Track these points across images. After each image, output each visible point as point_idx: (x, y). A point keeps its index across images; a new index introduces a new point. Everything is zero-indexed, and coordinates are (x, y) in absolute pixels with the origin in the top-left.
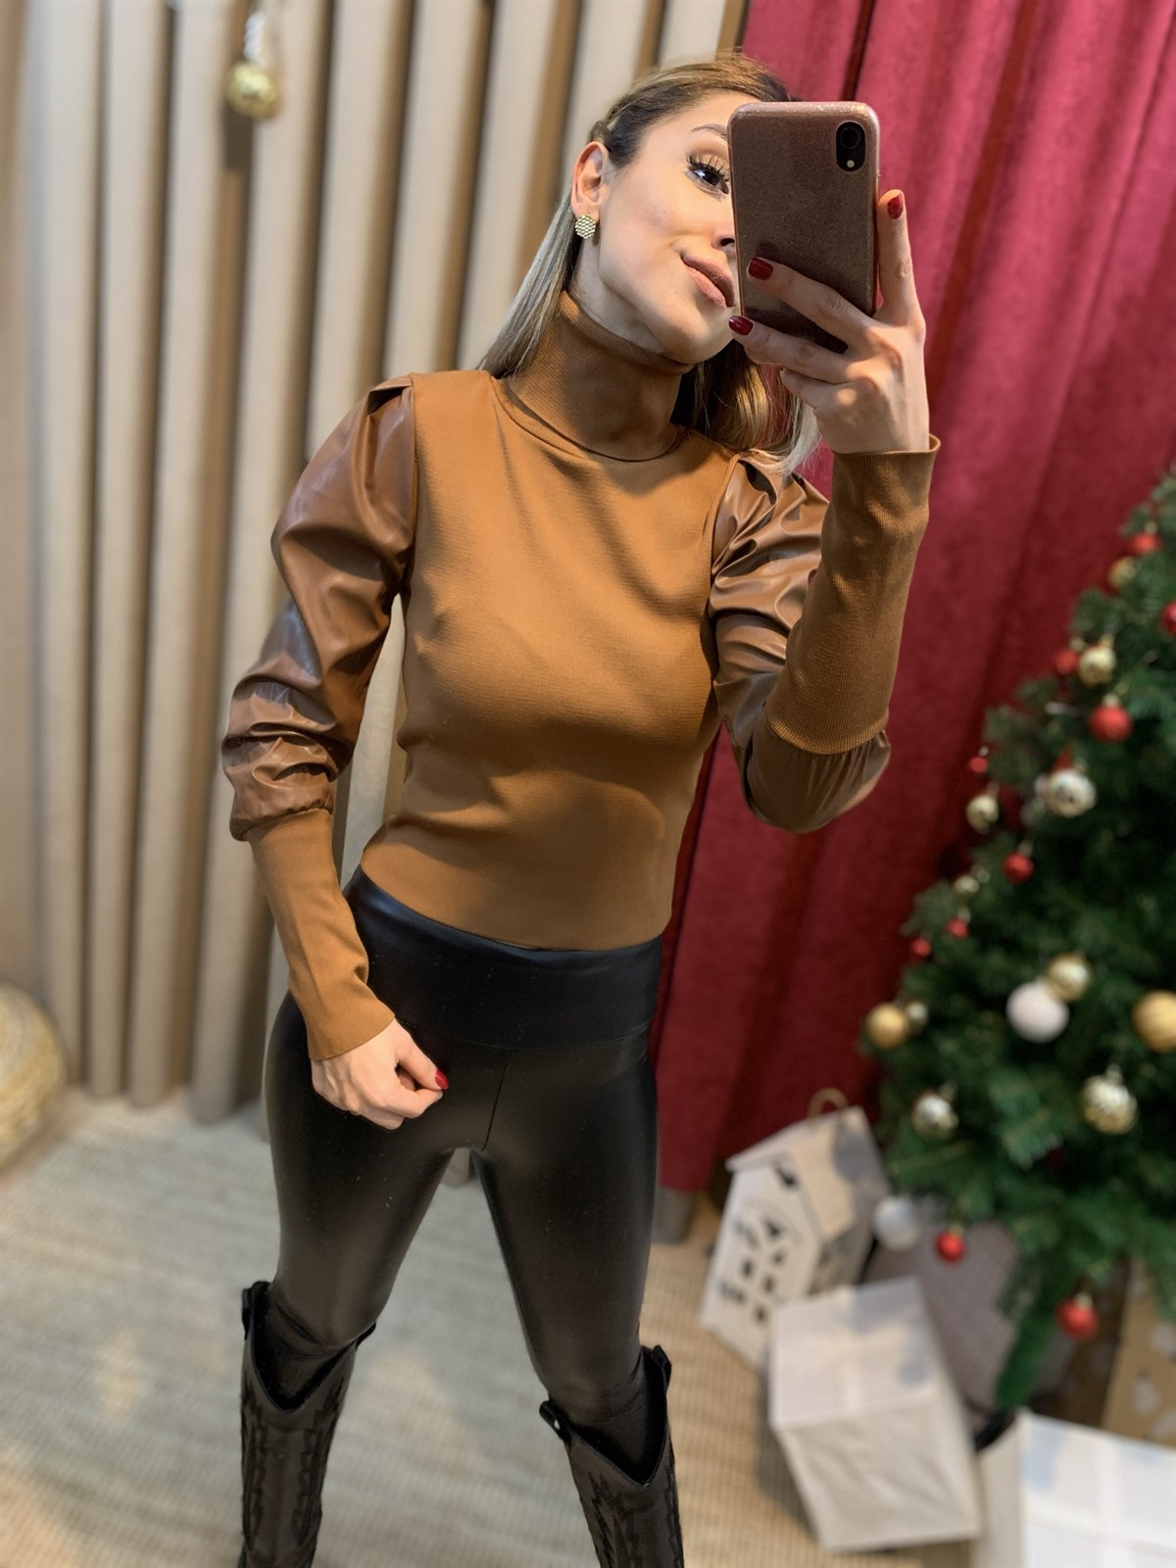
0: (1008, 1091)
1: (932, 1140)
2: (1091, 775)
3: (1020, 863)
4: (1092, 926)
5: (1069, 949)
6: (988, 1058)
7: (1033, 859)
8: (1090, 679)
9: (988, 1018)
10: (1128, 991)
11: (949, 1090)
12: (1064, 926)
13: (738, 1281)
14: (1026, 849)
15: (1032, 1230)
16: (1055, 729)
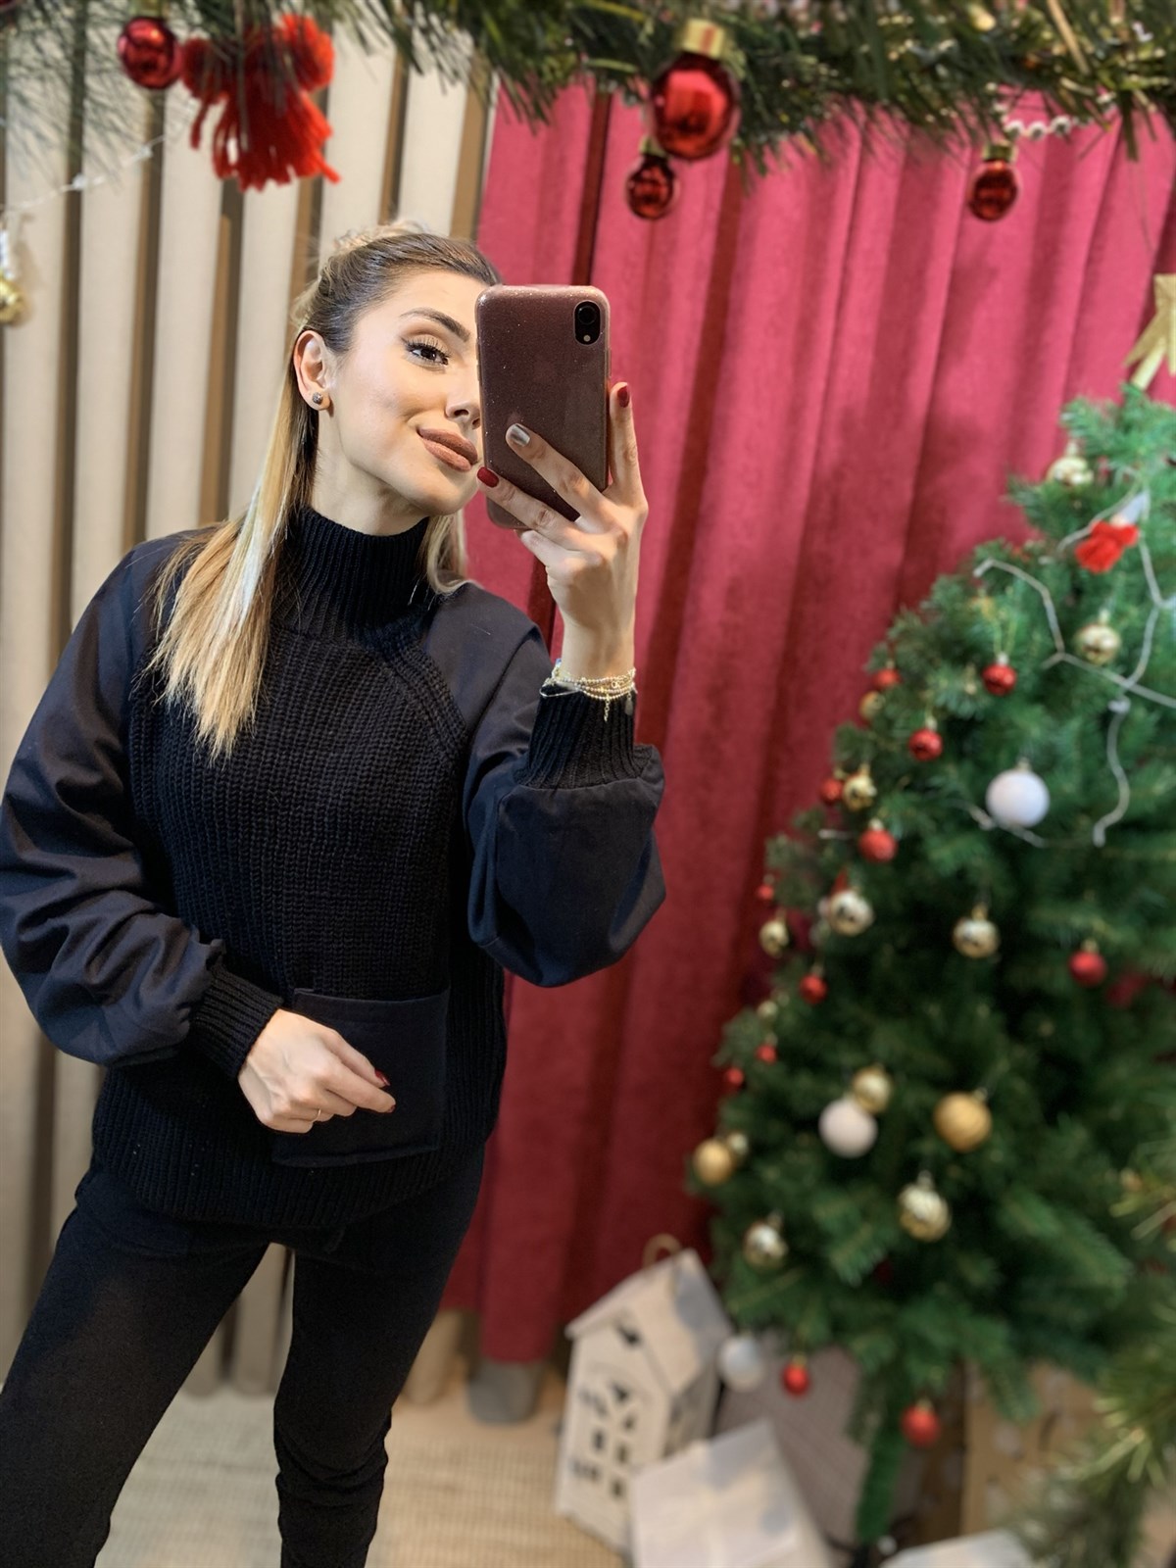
0: (830, 1210)
1: (767, 1273)
2: (866, 894)
3: (814, 984)
4: (887, 1037)
5: (868, 1063)
6: (809, 1180)
7: (826, 980)
8: (856, 805)
9: (804, 1139)
10: (925, 1095)
11: (776, 1218)
12: (861, 1039)
13: (591, 1457)
14: (818, 970)
15: (871, 1347)
16: (829, 853)
